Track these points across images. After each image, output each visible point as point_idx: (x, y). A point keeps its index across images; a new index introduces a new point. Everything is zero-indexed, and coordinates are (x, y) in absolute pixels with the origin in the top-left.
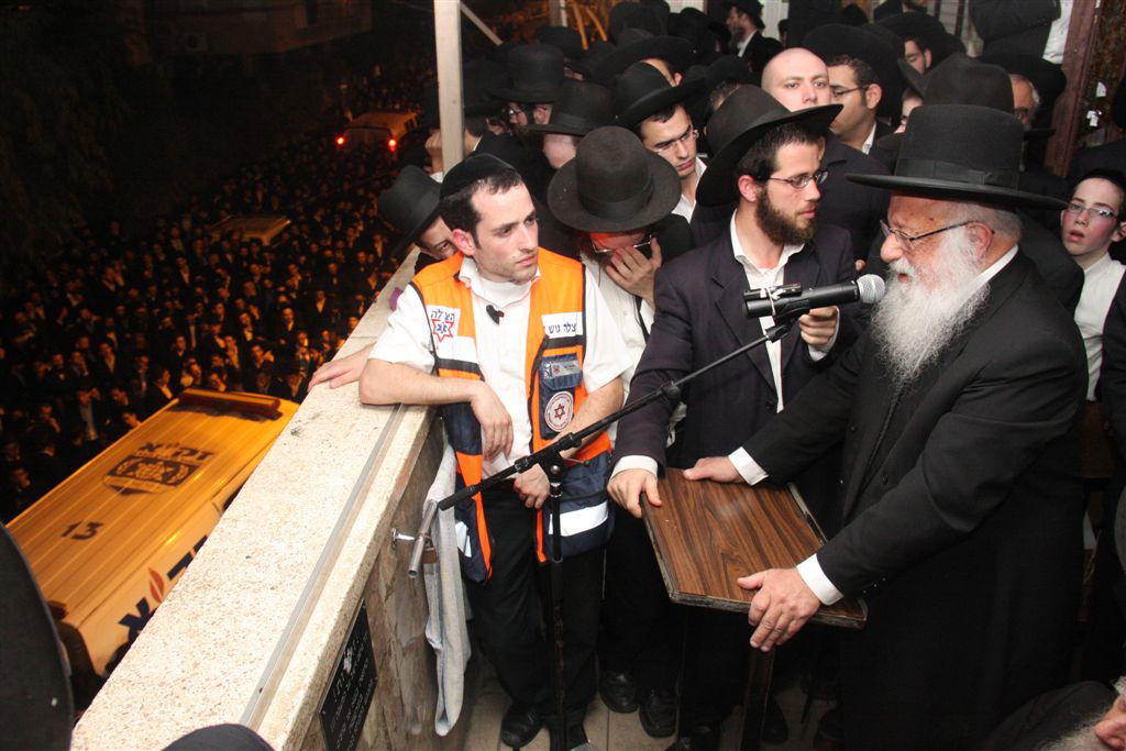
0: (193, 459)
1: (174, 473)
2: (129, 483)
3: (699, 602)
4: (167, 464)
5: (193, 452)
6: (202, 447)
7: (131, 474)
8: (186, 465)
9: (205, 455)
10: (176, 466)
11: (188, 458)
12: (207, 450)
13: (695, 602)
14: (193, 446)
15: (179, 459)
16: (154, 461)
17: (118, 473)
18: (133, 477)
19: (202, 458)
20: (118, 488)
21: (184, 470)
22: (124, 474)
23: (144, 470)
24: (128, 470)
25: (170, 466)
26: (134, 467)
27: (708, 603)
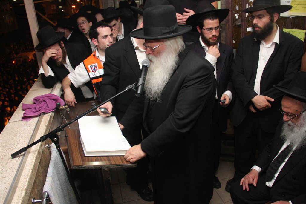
3: (81, 168)
13: (80, 168)
27: (84, 168)
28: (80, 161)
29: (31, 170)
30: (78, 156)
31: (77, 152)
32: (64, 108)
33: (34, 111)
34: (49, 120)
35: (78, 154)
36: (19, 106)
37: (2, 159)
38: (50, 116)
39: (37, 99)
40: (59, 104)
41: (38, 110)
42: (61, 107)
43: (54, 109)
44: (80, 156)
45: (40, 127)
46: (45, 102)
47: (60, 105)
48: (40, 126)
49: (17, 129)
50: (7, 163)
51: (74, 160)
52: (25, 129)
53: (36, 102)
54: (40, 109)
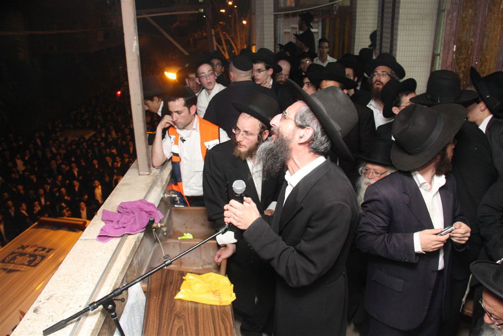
0: (44, 252)
1: (34, 260)
2: (11, 267)
4: (31, 255)
5: (44, 249)
6: (48, 246)
7: (12, 262)
8: (40, 256)
9: (50, 250)
10: (35, 256)
11: (41, 252)
12: (51, 247)
14: (44, 246)
15: (37, 253)
16: (24, 254)
17: (6, 261)
18: (14, 263)
19: (48, 252)
20: (5, 269)
21: (39, 258)
22: (9, 262)
23: (19, 259)
24: (11, 260)
25: (32, 257)
26: (14, 258)
28: (155, 328)
29: (91, 331)
30: (155, 318)
31: (156, 311)
32: (159, 226)
33: (116, 226)
34: (133, 248)
35: (156, 315)
36: (98, 212)
37: (60, 302)
38: (135, 241)
39: (124, 207)
40: (152, 219)
41: (121, 226)
42: (154, 225)
43: (143, 228)
44: (158, 320)
45: (118, 258)
46: (133, 215)
47: (153, 221)
48: (119, 256)
49: (88, 254)
50: (64, 312)
51: (148, 324)
52: (97, 256)
53: (121, 212)
54: (124, 225)
